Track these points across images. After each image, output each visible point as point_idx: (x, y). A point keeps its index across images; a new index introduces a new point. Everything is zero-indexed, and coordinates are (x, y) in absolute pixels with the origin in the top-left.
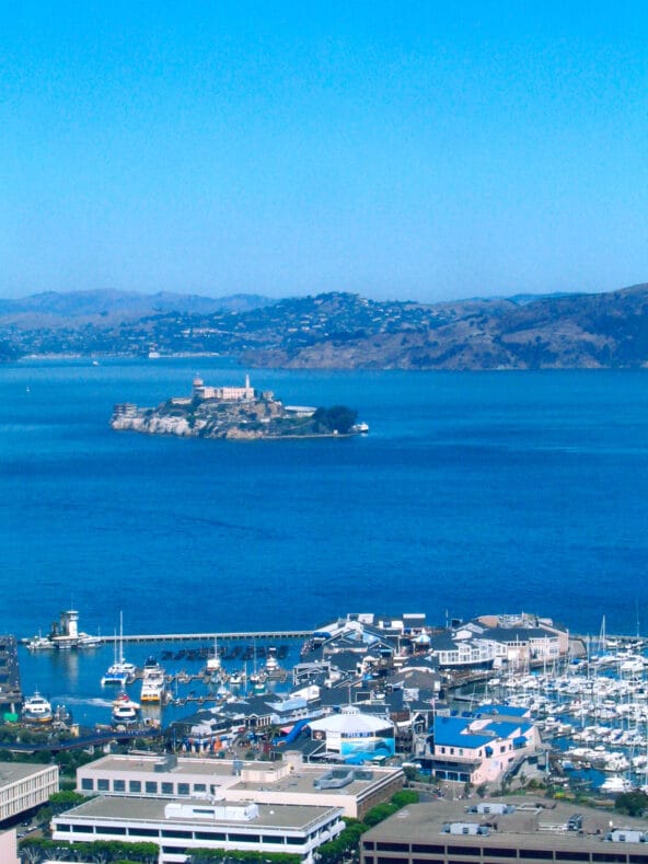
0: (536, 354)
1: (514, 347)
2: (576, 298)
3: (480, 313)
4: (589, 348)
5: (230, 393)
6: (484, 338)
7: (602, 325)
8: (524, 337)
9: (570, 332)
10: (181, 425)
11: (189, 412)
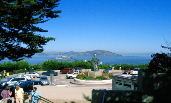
0: (86, 55)
1: (84, 55)
2: (89, 52)
3: (82, 53)
4: (90, 55)
5: (64, 56)
6: (82, 54)
7: (91, 53)
8: (85, 54)
9: (88, 54)
10: (60, 59)
11: (61, 58)
